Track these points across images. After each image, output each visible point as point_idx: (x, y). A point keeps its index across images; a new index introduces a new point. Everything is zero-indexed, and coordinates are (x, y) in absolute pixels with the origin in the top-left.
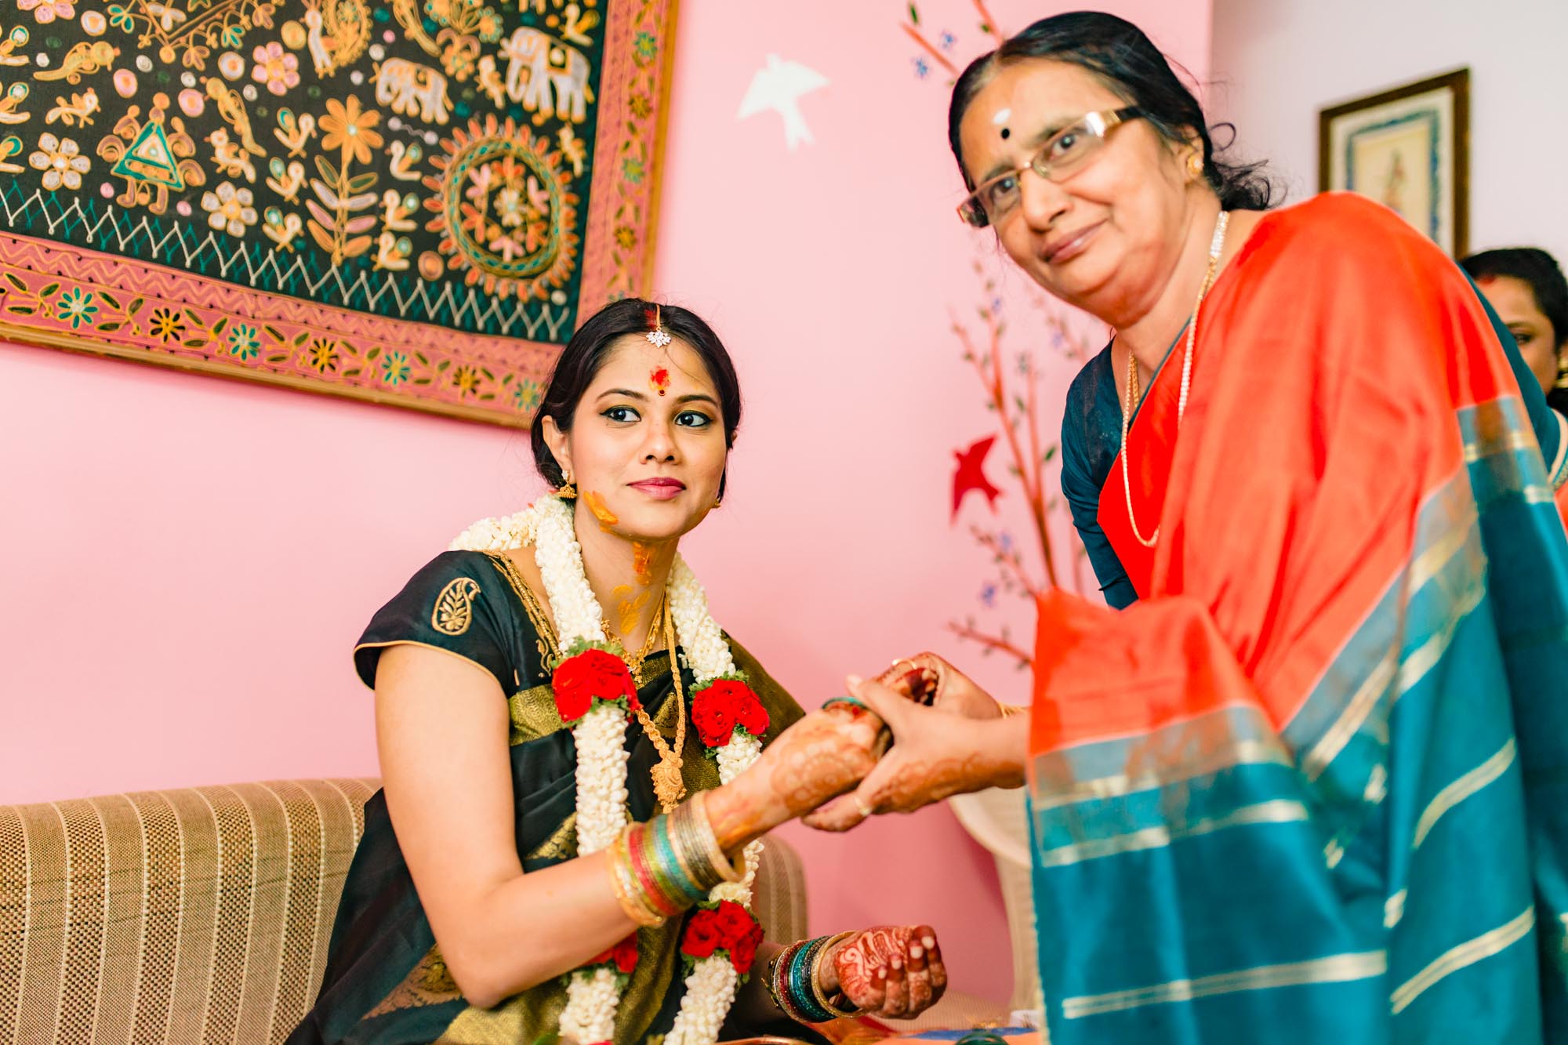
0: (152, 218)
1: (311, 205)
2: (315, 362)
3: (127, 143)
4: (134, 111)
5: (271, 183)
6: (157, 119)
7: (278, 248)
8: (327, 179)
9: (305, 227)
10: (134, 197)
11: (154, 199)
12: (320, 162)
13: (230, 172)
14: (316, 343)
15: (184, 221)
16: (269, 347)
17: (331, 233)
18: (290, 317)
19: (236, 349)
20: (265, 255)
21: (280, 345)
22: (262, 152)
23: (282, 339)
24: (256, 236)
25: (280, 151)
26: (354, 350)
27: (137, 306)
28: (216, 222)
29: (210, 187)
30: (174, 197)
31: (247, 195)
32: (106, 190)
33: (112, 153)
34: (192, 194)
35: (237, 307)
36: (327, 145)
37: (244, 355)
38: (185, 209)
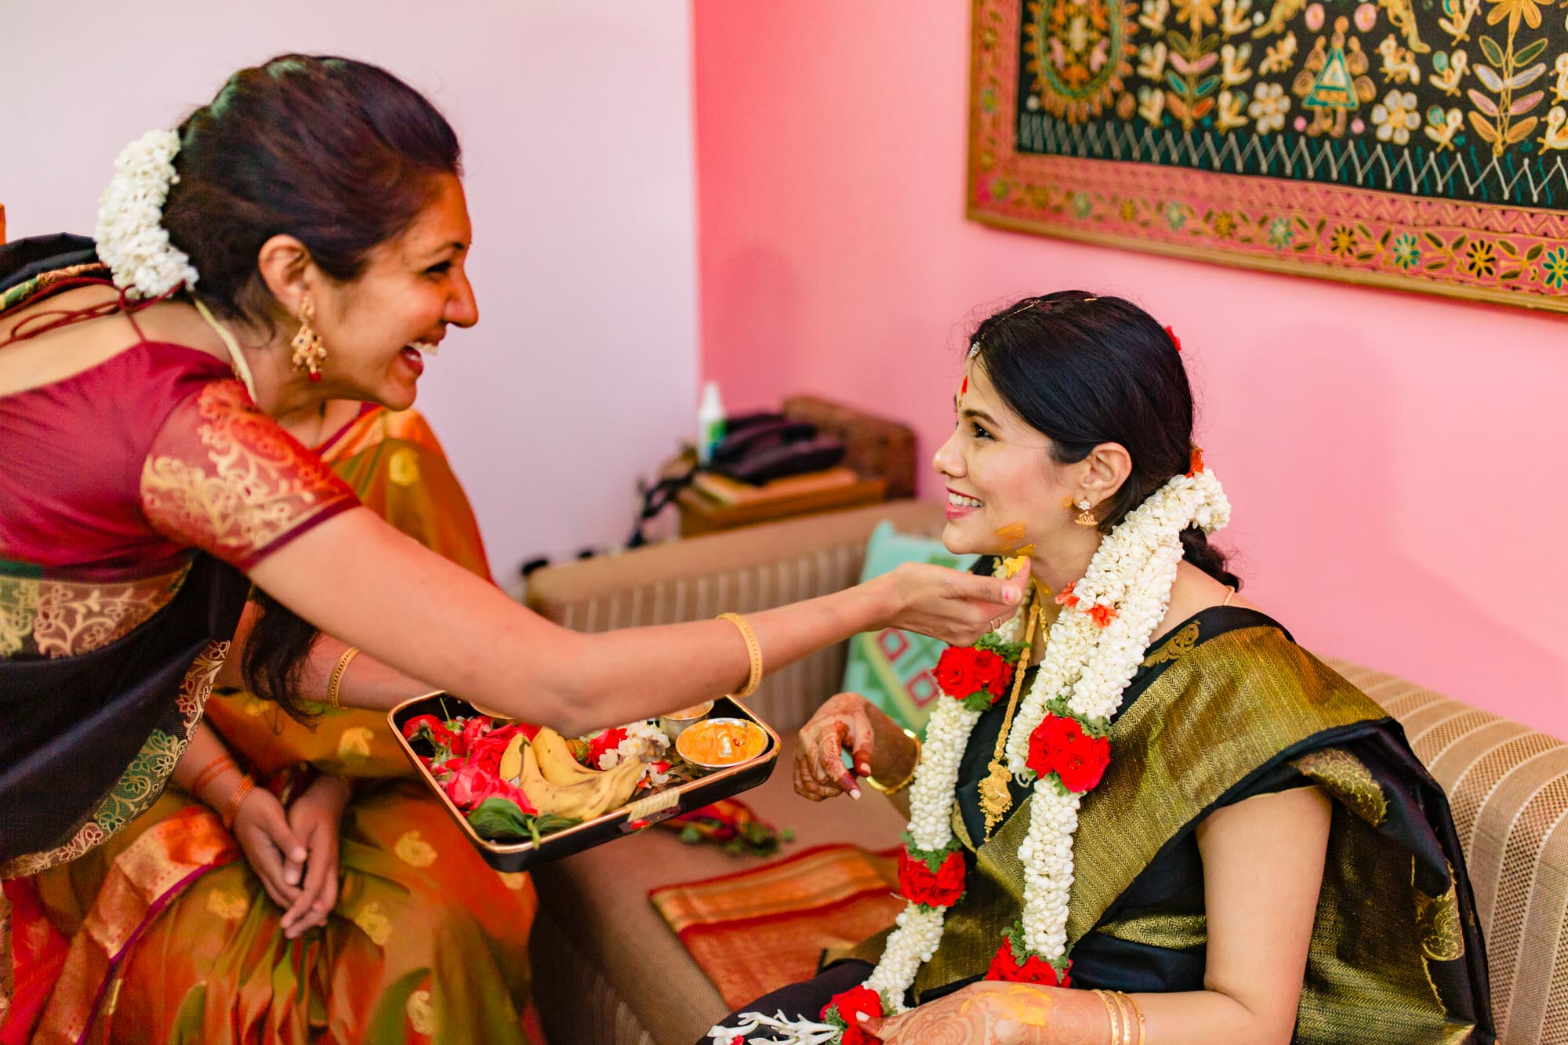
0: (1332, 140)
1: (1473, 94)
2: (1472, 267)
3: (1315, 74)
4: (1321, 42)
5: (1435, 80)
6: (1338, 45)
7: (1439, 150)
8: (1491, 61)
9: (1466, 121)
10: (1322, 124)
11: (1334, 123)
12: (1486, 43)
13: (1398, 79)
14: (1473, 246)
15: (1357, 138)
16: (1428, 255)
17: (1493, 121)
18: (1449, 221)
19: (1399, 259)
20: (1426, 158)
21: (1438, 252)
22: (1426, 49)
23: (1440, 245)
24: (1419, 140)
25: (1443, 42)
26: (1512, 251)
27: (1321, 226)
28: (1384, 134)
29: (1379, 99)
30: (1350, 117)
31: (1411, 99)
32: (1300, 124)
33: (1304, 87)
34: (1365, 111)
35: (1400, 216)
36: (1492, 19)
37: (1406, 265)
38: (1358, 127)
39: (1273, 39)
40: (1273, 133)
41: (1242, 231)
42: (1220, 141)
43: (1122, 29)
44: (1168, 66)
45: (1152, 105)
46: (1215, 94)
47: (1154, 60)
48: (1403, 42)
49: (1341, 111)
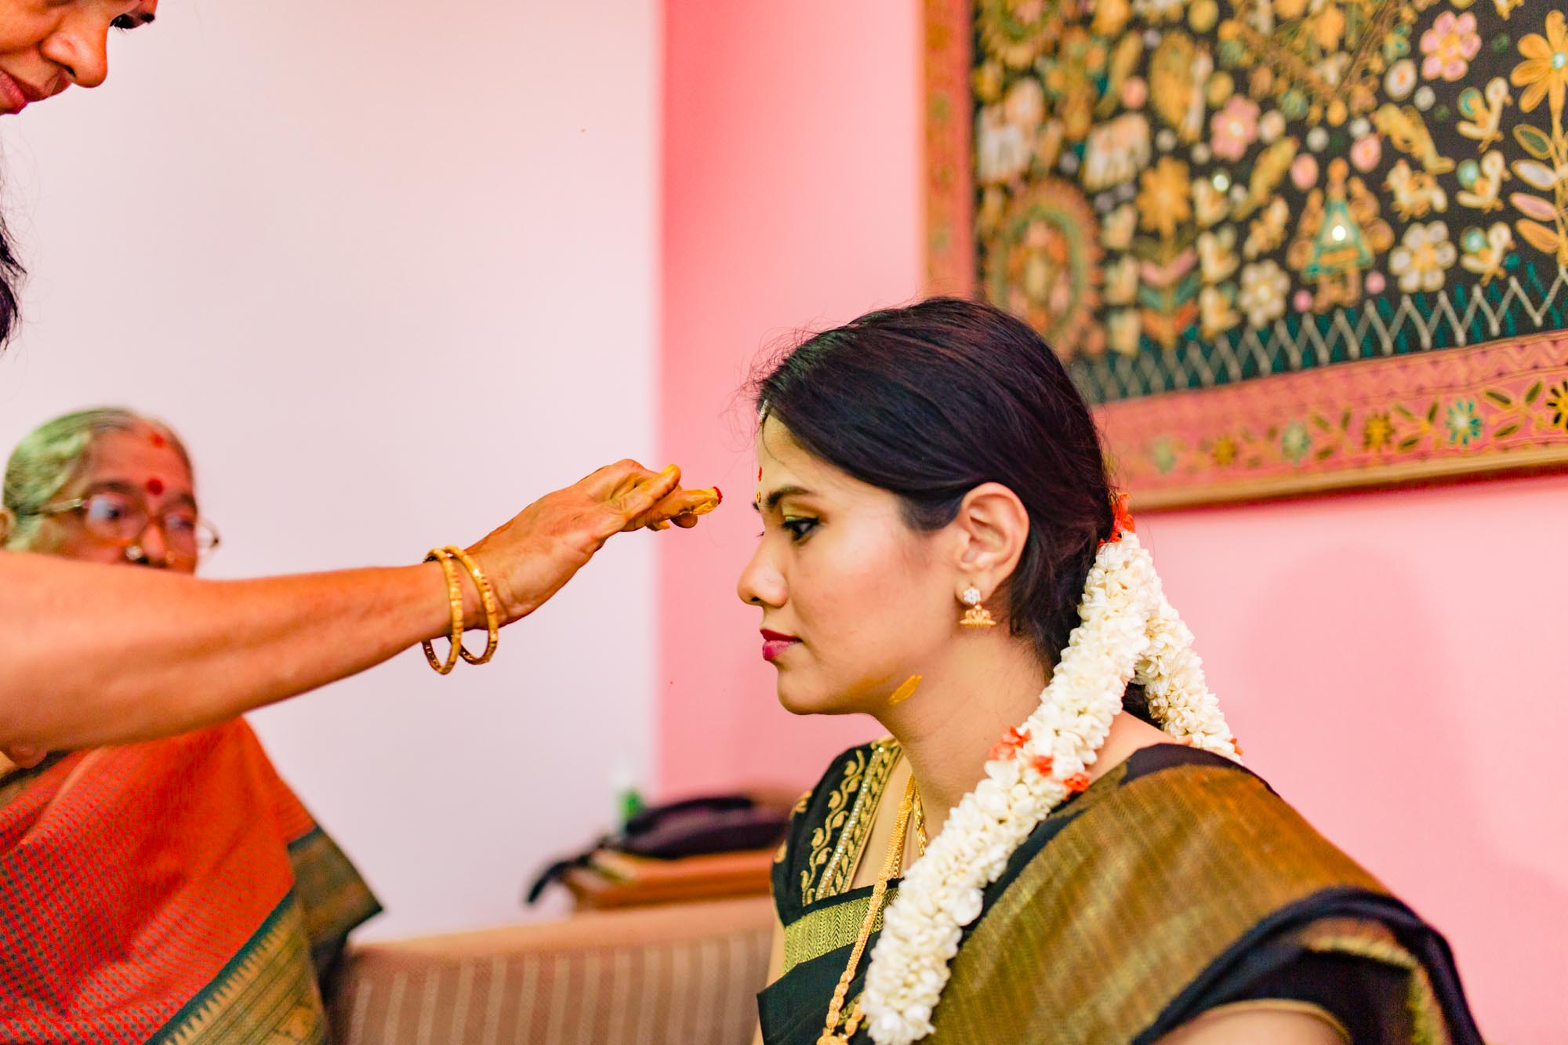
0: (1346, 310)
1: (1519, 200)
2: (1558, 418)
3: (1313, 236)
4: (1315, 197)
5: (1465, 199)
6: (1336, 193)
7: (1485, 281)
8: (1534, 152)
9: (1516, 236)
10: (1330, 293)
11: (1345, 287)
12: (1522, 134)
13: (1417, 212)
14: (1554, 392)
15: (1376, 298)
16: (1494, 419)
17: (1552, 224)
18: (1514, 368)
19: (1455, 435)
20: (1469, 295)
21: (1506, 412)
22: (1447, 164)
23: (1507, 402)
24: (1459, 279)
25: (1470, 150)
27: (1346, 420)
28: (1410, 283)
29: (1398, 242)
30: (1364, 274)
31: (1440, 230)
32: (1303, 301)
33: (1302, 257)
34: (1382, 262)
35: (1448, 380)
36: (1527, 103)
37: (1465, 441)
38: (1376, 283)
39: (1258, 213)
40: (1271, 324)
41: (1248, 452)
42: (1208, 349)
43: (1084, 256)
44: (1141, 282)
45: (1125, 332)
46: (1196, 295)
47: (1123, 280)
48: (1416, 166)
49: (1353, 272)
